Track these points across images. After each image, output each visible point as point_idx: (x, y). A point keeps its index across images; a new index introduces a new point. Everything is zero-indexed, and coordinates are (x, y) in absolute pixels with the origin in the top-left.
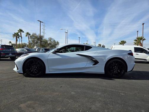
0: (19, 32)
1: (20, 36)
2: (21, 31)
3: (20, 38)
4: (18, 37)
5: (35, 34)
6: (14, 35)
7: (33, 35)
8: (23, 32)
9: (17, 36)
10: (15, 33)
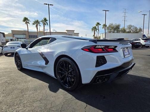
0: (96, 26)
1: (97, 29)
2: (98, 24)
3: (97, 31)
4: (96, 31)
5: (112, 24)
6: (93, 29)
7: (110, 26)
8: (100, 25)
9: (95, 29)
10: (93, 27)
